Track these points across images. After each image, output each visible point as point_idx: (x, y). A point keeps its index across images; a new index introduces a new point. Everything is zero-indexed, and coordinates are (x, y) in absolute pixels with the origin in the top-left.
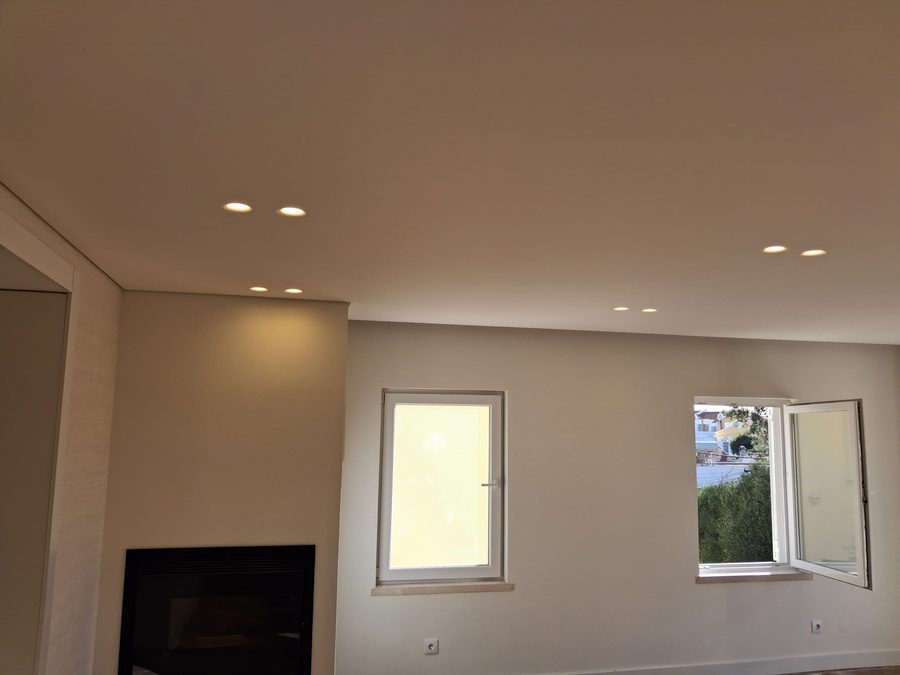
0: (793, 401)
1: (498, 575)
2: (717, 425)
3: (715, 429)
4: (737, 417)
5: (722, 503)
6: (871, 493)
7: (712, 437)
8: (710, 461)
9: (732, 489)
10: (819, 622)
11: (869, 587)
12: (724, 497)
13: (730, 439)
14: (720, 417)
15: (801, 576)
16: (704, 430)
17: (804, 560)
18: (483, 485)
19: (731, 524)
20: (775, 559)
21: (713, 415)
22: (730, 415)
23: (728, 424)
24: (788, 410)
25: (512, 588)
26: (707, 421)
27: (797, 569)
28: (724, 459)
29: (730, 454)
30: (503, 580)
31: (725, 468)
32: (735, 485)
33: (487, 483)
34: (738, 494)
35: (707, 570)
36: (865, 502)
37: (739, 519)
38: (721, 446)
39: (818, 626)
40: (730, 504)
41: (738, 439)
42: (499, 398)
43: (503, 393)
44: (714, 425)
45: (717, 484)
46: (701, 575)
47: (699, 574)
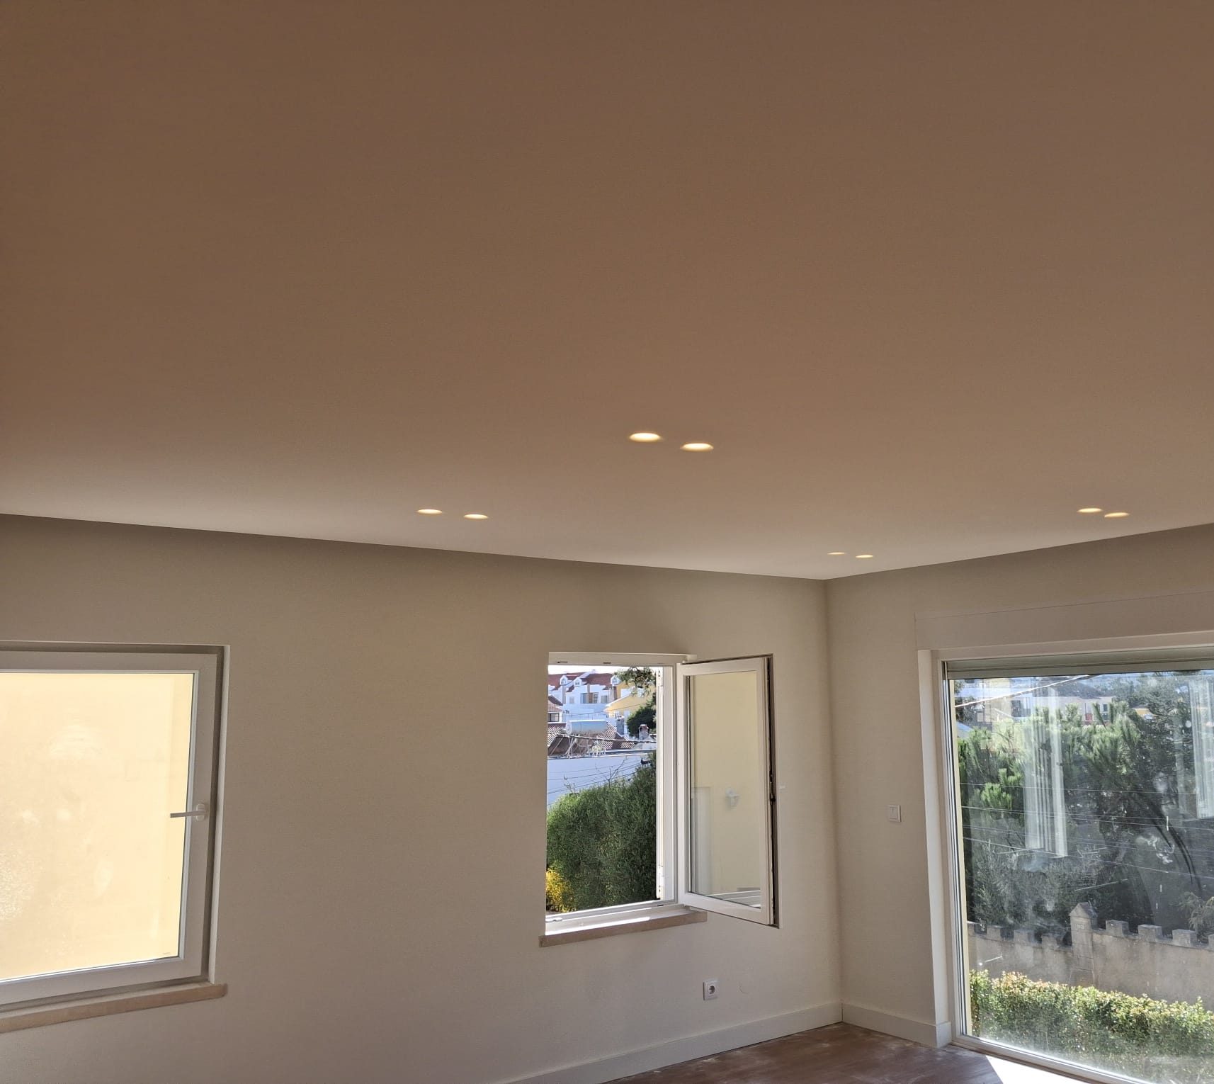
0: (690, 657)
1: (197, 972)
2: (608, 693)
3: (606, 700)
4: (636, 682)
5: (608, 814)
6: (780, 787)
7: (601, 712)
8: (597, 749)
9: (624, 790)
10: (714, 983)
11: (775, 924)
12: (611, 805)
13: (628, 714)
14: (614, 681)
15: (692, 916)
16: (591, 702)
17: (697, 893)
18: (173, 815)
19: (620, 846)
20: (658, 895)
21: (603, 679)
22: (625, 677)
23: (625, 692)
24: (683, 671)
25: (222, 991)
26: (597, 689)
27: (687, 907)
28: (617, 745)
29: (627, 738)
30: (207, 980)
31: (617, 760)
32: (628, 784)
33: (184, 811)
34: (632, 798)
35: (556, 924)
36: (773, 800)
37: (631, 837)
38: (613, 724)
39: (712, 988)
40: (619, 814)
41: (638, 713)
42: (213, 658)
43: (221, 651)
44: (607, 693)
45: (602, 785)
46: (547, 933)
47: (545, 931)
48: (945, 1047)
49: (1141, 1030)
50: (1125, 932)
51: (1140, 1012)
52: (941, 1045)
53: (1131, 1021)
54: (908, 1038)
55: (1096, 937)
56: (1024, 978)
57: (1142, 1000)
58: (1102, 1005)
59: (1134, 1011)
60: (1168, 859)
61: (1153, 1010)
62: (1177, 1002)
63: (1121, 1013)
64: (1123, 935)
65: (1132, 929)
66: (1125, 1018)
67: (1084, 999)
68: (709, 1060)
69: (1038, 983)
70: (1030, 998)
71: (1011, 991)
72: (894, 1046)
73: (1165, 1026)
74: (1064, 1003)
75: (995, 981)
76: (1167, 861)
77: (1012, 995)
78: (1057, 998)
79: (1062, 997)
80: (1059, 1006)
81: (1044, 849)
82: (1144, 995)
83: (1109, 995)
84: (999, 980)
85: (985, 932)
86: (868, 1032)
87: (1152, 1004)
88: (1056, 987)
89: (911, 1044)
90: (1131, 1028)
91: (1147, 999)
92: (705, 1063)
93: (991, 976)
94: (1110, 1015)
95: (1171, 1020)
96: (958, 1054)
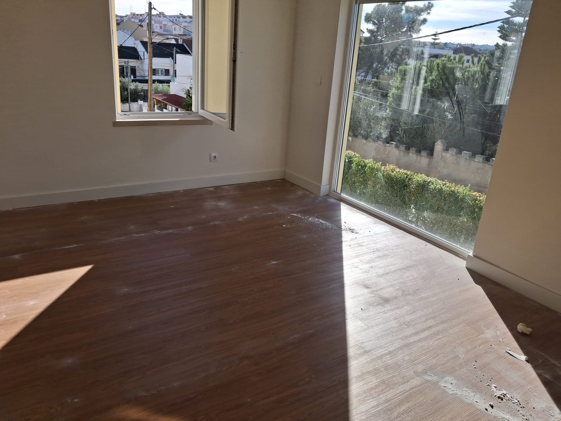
10: (216, 154)
11: (232, 129)
15: (204, 121)
20: (193, 109)
27: (202, 117)
36: (234, 61)
39: (215, 157)
46: (117, 121)
47: (116, 119)
48: (324, 196)
49: (439, 195)
50: (456, 154)
51: (441, 187)
52: (323, 195)
53: (436, 190)
54: (309, 190)
55: (444, 154)
56: (396, 167)
57: (444, 182)
58: (426, 182)
59: (438, 186)
60: (451, 116)
61: (447, 187)
62: (459, 185)
63: (432, 187)
64: (455, 154)
65: (460, 152)
66: (433, 189)
67: (419, 179)
68: (210, 189)
69: (401, 170)
70: (395, 176)
71: (388, 172)
72: (300, 193)
73: (450, 194)
74: (410, 179)
75: (383, 168)
76: (450, 117)
77: (388, 174)
78: (407, 177)
79: (409, 177)
80: (407, 180)
81: (408, 110)
82: (446, 180)
83: (430, 179)
84: (385, 167)
85: (399, 147)
86: (293, 185)
87: (448, 185)
88: (409, 173)
89: (309, 193)
90: (435, 193)
91: (447, 182)
92: (207, 190)
93: (382, 165)
94: (428, 187)
95: (453, 192)
96: (328, 200)
